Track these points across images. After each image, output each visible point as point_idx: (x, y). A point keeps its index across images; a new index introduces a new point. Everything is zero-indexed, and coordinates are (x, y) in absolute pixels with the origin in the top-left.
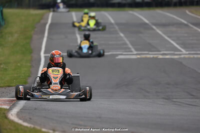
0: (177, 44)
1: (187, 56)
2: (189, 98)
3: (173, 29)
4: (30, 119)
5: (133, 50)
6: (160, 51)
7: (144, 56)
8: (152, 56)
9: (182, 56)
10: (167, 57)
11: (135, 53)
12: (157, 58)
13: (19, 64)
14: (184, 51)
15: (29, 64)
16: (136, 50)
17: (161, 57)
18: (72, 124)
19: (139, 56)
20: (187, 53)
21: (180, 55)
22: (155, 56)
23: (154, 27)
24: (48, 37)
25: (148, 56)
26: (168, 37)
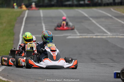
0: (105, 29)
1: (111, 37)
2: (111, 62)
3: (103, 20)
4: (8, 76)
5: (77, 33)
6: (94, 33)
7: (84, 37)
8: (89, 37)
9: (108, 37)
10: (99, 37)
11: (79, 34)
12: (92, 38)
13: (6, 42)
14: (109, 33)
15: (12, 42)
16: (80, 33)
17: (94, 37)
18: (34, 79)
19: (81, 37)
20: (112, 34)
21: (107, 36)
22: (91, 37)
23: (91, 19)
24: (25, 26)
25: (87, 37)
26: (100, 25)
